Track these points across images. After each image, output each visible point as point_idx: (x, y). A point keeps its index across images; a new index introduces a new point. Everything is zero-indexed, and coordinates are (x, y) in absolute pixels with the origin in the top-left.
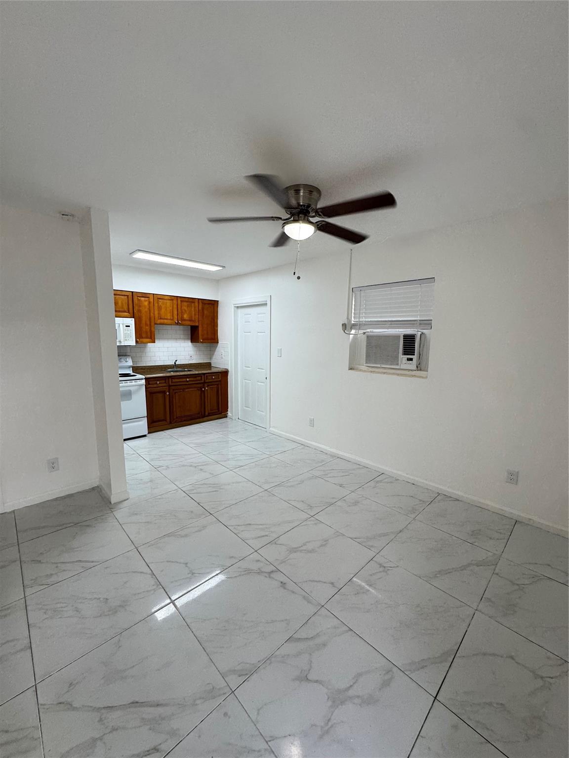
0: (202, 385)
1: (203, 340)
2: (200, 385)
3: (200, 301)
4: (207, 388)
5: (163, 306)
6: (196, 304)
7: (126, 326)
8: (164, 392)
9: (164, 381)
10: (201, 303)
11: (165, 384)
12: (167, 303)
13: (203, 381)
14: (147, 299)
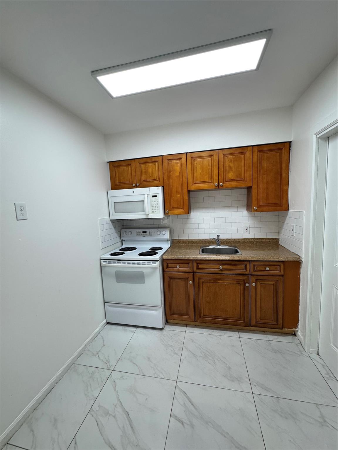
0: (246, 277)
1: (259, 206)
2: (241, 278)
3: (255, 149)
4: (254, 284)
5: (199, 167)
6: (248, 154)
7: (153, 196)
8: (186, 280)
9: (186, 265)
10: (257, 151)
11: (188, 270)
12: (203, 161)
13: (247, 273)
14: (178, 161)
